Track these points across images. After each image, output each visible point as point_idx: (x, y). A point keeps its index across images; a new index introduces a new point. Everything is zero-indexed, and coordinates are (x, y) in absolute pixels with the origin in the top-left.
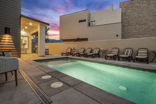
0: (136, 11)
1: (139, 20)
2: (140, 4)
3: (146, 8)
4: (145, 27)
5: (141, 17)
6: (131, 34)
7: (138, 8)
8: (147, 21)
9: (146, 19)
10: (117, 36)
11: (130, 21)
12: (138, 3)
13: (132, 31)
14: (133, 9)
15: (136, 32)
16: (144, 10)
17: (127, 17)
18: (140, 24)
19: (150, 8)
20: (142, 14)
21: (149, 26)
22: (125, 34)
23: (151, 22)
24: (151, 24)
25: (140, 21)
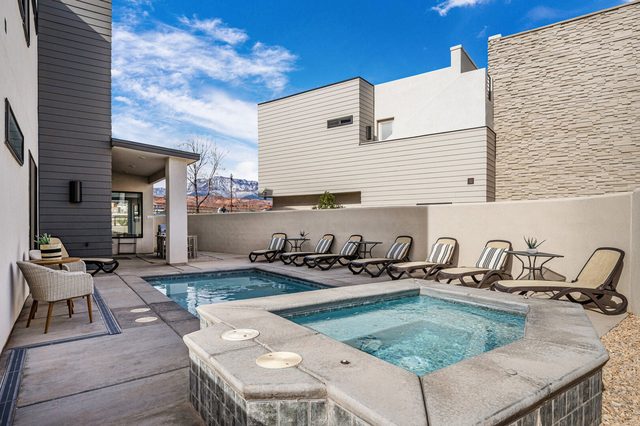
0: (551, 75)
1: (566, 110)
2: (567, 46)
3: (595, 59)
4: (591, 141)
5: (574, 99)
6: (534, 170)
7: (560, 61)
8: (598, 117)
9: (594, 108)
10: (471, 181)
11: (531, 117)
12: (562, 41)
13: (536, 158)
14: (541, 64)
15: (554, 161)
16: (588, 68)
17: (519, 100)
18: (570, 127)
19: (608, 62)
20: (578, 88)
21: (608, 136)
22: (509, 172)
23: (616, 119)
24: (615, 129)
25: (571, 117)
